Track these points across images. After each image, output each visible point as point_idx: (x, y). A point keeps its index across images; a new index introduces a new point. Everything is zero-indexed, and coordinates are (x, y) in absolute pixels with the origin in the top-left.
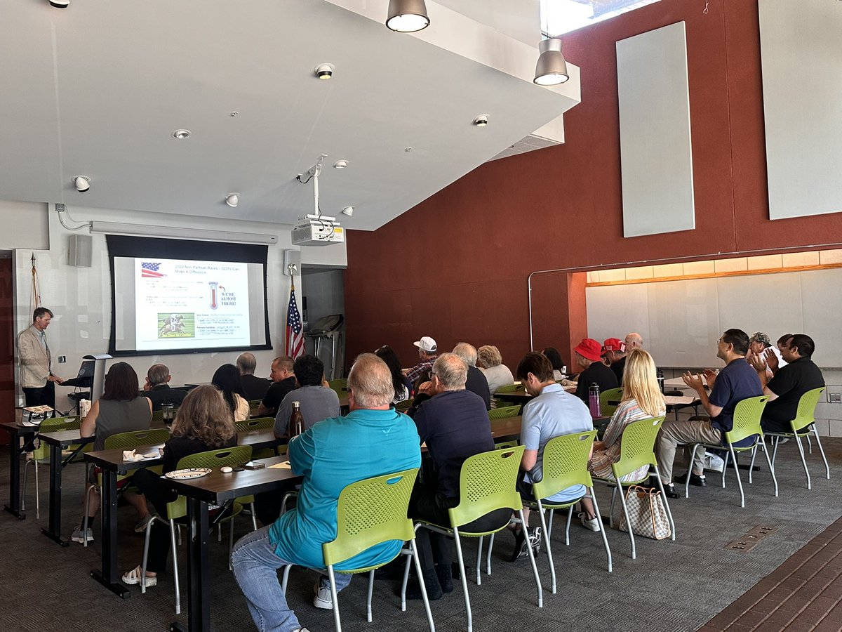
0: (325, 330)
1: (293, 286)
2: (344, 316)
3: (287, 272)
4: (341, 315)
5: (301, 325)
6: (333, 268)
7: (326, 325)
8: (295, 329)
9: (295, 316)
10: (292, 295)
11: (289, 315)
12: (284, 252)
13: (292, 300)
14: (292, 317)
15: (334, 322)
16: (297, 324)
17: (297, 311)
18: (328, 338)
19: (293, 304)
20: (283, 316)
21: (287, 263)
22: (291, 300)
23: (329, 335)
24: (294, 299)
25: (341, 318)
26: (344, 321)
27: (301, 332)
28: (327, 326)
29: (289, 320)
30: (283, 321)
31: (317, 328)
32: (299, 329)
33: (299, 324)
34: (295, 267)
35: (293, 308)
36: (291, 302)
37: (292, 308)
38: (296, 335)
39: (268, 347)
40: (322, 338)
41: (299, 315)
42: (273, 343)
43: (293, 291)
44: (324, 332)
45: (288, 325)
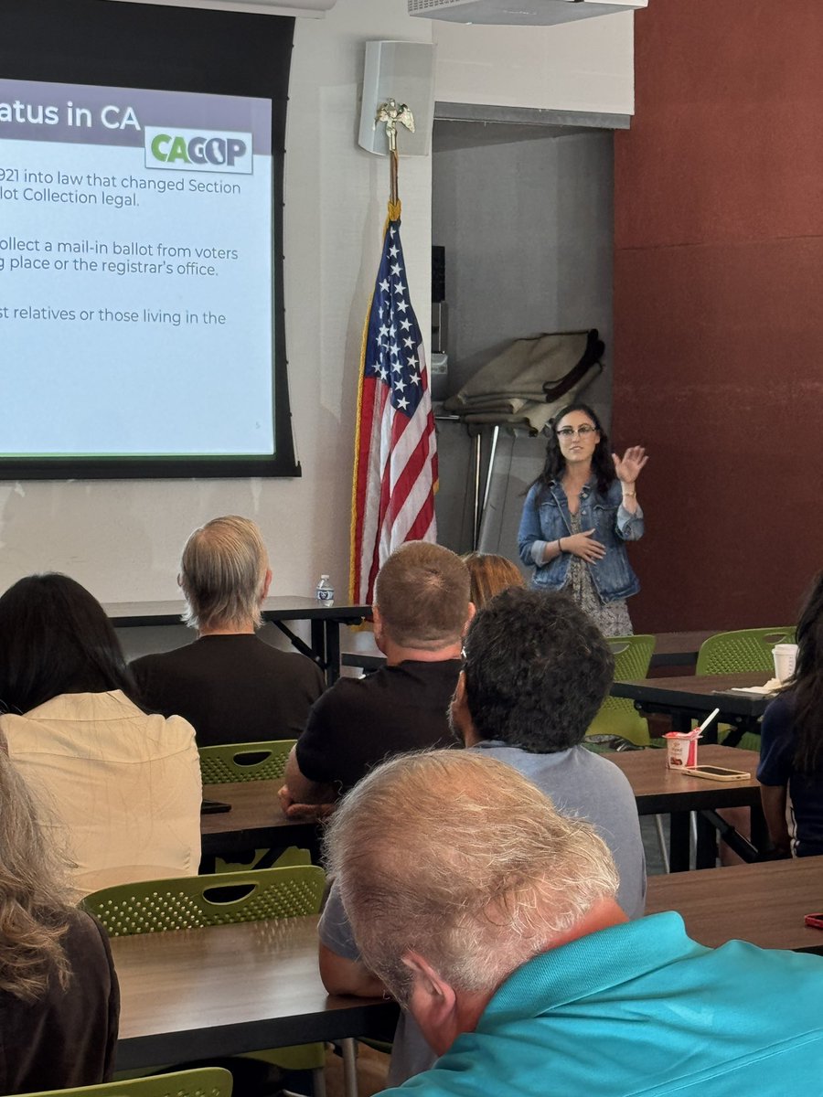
0: (521, 394)
1: (395, 200)
2: (602, 336)
3: (370, 139)
4: (593, 335)
5: (423, 375)
6: (570, 123)
7: (529, 376)
8: (398, 395)
9: (402, 334)
10: (392, 241)
11: (373, 330)
12: (360, 52)
13: (391, 264)
14: (387, 339)
15: (563, 363)
16: (407, 370)
17: (410, 314)
18: (533, 432)
19: (394, 280)
20: (351, 333)
21: (373, 98)
22: (388, 262)
23: (539, 419)
24: (400, 259)
25: (594, 348)
26: (606, 360)
27: (425, 406)
28: (531, 379)
29: (372, 351)
30: (349, 356)
31: (486, 386)
32: (414, 394)
33: (415, 370)
34: (407, 118)
35: (393, 298)
36: (385, 272)
37: (389, 301)
38: (403, 417)
39: (282, 465)
40: (507, 429)
41: (415, 333)
42: (303, 452)
43: (394, 224)
44: (517, 404)
45: (370, 375)
